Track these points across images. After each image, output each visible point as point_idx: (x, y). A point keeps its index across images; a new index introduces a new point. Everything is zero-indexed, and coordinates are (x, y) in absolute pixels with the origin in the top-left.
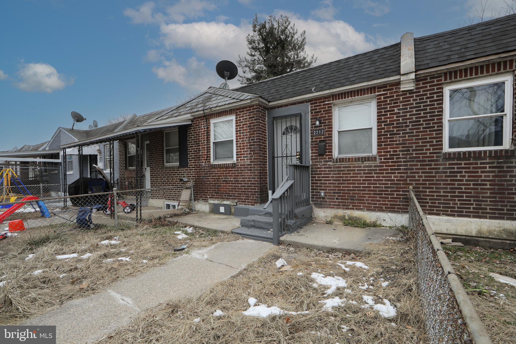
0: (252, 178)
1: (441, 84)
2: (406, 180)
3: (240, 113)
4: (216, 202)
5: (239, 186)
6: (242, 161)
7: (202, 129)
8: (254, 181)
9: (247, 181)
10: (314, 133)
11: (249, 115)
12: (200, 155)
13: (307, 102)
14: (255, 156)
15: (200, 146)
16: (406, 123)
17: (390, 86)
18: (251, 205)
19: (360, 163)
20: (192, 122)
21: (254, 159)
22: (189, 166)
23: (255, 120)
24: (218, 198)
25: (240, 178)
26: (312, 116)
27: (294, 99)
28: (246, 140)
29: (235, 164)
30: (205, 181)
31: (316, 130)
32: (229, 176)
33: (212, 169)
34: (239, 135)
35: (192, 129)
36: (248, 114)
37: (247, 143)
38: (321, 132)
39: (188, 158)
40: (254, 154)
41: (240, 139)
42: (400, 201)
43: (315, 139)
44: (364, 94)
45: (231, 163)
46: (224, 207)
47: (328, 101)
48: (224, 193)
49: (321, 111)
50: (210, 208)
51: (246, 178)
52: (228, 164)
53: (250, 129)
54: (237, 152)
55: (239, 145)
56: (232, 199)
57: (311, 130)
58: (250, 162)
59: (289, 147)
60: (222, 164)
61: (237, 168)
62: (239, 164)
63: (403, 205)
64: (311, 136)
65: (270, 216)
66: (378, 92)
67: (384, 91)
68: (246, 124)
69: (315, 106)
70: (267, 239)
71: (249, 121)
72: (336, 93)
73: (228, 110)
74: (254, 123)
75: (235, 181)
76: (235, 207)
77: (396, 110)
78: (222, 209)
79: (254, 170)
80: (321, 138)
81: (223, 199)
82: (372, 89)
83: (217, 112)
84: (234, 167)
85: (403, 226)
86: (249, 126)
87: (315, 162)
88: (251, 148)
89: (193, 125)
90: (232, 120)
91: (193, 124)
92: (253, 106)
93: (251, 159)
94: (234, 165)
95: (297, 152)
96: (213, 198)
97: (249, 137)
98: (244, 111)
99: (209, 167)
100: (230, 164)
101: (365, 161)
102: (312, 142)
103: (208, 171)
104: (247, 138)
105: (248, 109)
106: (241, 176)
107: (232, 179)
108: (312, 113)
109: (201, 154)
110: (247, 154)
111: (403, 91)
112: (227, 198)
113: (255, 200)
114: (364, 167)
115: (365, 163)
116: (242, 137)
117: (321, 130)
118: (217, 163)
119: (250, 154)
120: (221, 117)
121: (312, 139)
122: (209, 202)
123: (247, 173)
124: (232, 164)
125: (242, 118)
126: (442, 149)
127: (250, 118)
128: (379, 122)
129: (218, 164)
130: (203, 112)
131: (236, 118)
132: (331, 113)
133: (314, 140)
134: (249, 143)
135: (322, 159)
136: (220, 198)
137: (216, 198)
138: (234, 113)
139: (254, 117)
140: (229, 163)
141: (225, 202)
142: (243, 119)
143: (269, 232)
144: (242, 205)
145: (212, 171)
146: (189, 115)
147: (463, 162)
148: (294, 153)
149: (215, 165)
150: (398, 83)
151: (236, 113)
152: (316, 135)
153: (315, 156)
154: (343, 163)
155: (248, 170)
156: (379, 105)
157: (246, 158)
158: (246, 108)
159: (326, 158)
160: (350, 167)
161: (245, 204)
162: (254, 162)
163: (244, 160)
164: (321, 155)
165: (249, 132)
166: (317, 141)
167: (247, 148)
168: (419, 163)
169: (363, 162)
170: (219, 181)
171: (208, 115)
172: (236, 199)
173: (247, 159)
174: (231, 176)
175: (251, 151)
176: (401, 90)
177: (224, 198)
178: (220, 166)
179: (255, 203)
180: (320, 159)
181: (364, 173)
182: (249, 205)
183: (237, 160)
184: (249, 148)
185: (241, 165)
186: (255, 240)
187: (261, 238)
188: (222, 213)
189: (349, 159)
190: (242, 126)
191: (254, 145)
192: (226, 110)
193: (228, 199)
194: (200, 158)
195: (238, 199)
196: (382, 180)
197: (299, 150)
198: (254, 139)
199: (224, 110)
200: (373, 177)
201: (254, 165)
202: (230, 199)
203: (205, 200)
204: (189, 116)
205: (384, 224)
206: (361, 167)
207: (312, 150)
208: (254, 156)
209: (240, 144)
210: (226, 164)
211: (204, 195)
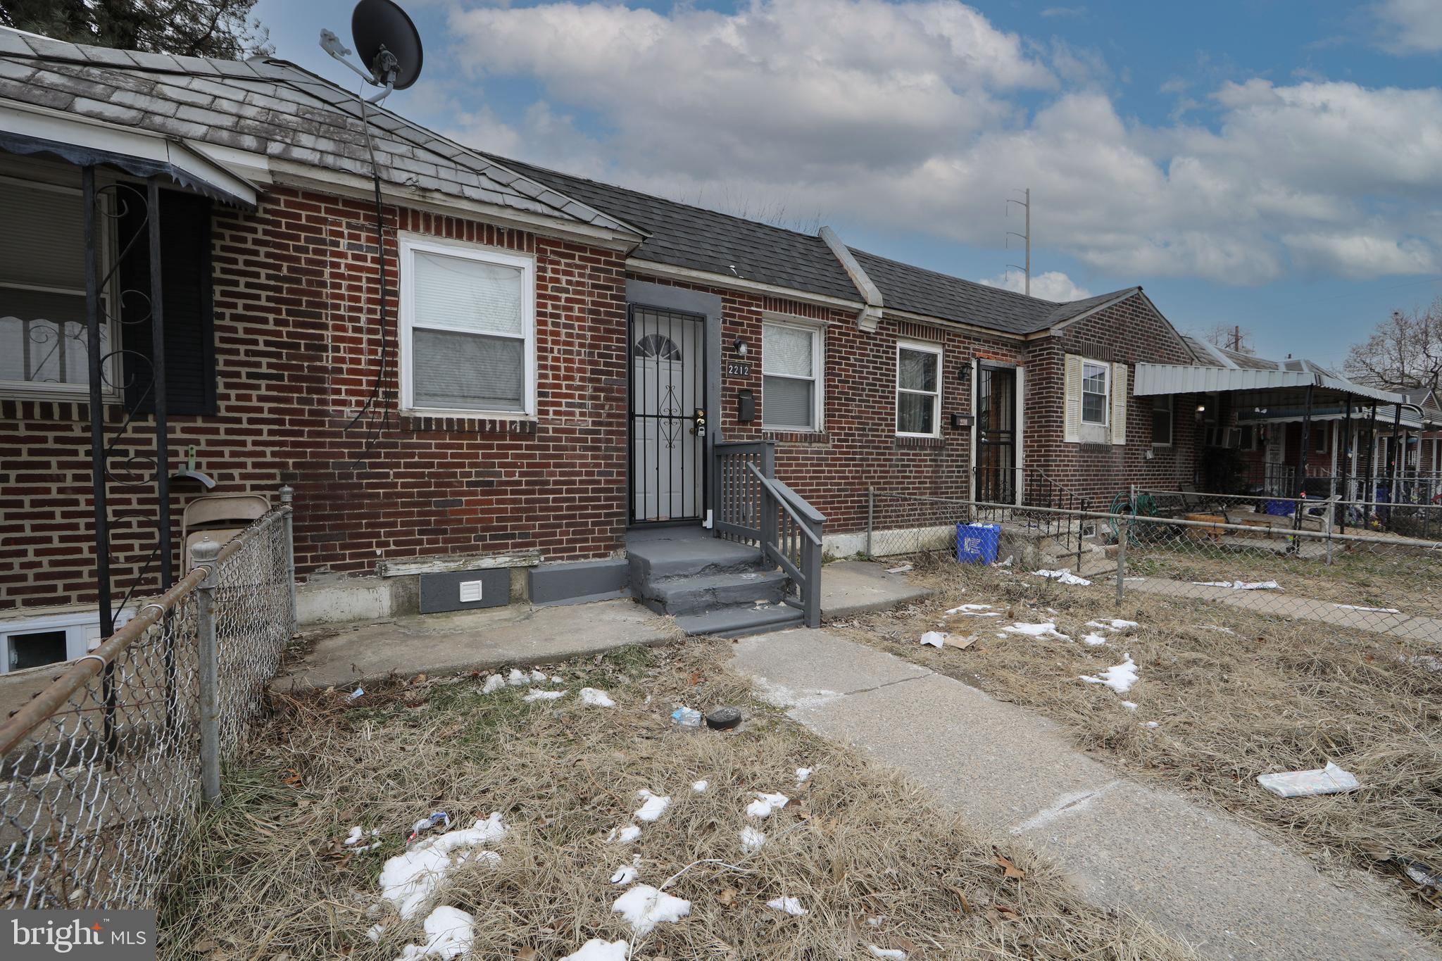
0: (600, 474)
1: (895, 336)
2: (861, 478)
3: (556, 258)
4: (437, 566)
5: (547, 500)
6: (564, 418)
7: (342, 255)
8: (607, 482)
9: (581, 482)
10: (729, 369)
11: (591, 277)
12: (324, 370)
13: (713, 291)
14: (611, 407)
15: (324, 327)
16: (862, 383)
17: (847, 316)
18: (594, 556)
19: (807, 444)
20: (260, 197)
21: (609, 415)
22: (223, 413)
23: (613, 297)
24: (444, 550)
25: (552, 474)
26: (725, 329)
27: (694, 274)
28: (579, 353)
29: (533, 424)
30: (360, 486)
31: (734, 364)
32: (502, 465)
33: (406, 433)
34: (550, 328)
35: (260, 236)
36: (588, 271)
37: (581, 362)
38: (744, 371)
39: (214, 374)
40: (606, 399)
41: (555, 342)
42: (855, 513)
43: (731, 383)
44: (814, 317)
45: (518, 419)
46: (480, 582)
47: (758, 306)
48: (474, 530)
49: (742, 324)
50: (395, 596)
51: (579, 474)
52: (503, 423)
53: (593, 320)
54: (540, 385)
55: (550, 363)
56: (515, 546)
57: (724, 362)
58: (594, 423)
59: (677, 392)
60: (472, 421)
61: (541, 439)
62: (550, 427)
63: (858, 518)
64: (723, 375)
65: (714, 574)
66: (833, 319)
67: (839, 321)
68: (582, 302)
69: (731, 308)
70: (783, 624)
71: (591, 294)
72: (772, 295)
73: (500, 225)
74: (611, 306)
75: (528, 483)
76: (533, 571)
77: (852, 361)
78: (471, 591)
79: (607, 449)
80: (742, 384)
81: (469, 550)
82: (824, 311)
83: (445, 214)
84: (530, 436)
85: (859, 554)
86: (591, 312)
87: (731, 437)
88: (599, 381)
89: (261, 214)
90: (519, 270)
91: (266, 211)
92: (607, 253)
93: (599, 415)
94: (528, 430)
95: (696, 410)
96: (412, 552)
97: (591, 346)
98: (573, 257)
99: (388, 426)
100: (512, 423)
101: (815, 442)
102: (724, 389)
103: (380, 445)
104: (582, 345)
105: (588, 254)
106: (556, 465)
107: (516, 478)
108: (724, 322)
109: (330, 365)
110: (581, 397)
111: (861, 331)
112: (486, 547)
113: (611, 539)
114: (813, 452)
115: (814, 445)
116: (563, 338)
117: (744, 365)
118: (445, 416)
119: (593, 398)
120: (464, 243)
121: (724, 382)
122: (390, 573)
123: (582, 459)
124: (523, 423)
125: (564, 278)
126: (894, 431)
127: (594, 286)
128: (829, 372)
129: (450, 421)
130: (371, 186)
131: (540, 269)
132: (760, 333)
133: (727, 385)
134: (591, 363)
135: (745, 430)
136: (454, 550)
137: (423, 552)
138: (530, 249)
139: (610, 288)
140: (508, 419)
141: (488, 562)
142: (569, 282)
143: (758, 608)
144: (560, 562)
145: (405, 446)
146: (262, 164)
147: (912, 452)
148: (689, 412)
149: (428, 420)
150: (855, 315)
151: (539, 250)
152: (733, 376)
153: (731, 423)
154: (781, 444)
155: (586, 449)
156: (830, 343)
157: (577, 411)
158: (581, 248)
159: (750, 431)
160: (791, 452)
161: (569, 558)
162: (610, 424)
163: (572, 414)
164: (742, 422)
165: (591, 329)
166: (733, 390)
167: (582, 379)
168: (875, 451)
169: (811, 443)
170: (449, 485)
171: (390, 210)
172: (533, 544)
173: (582, 414)
174: (514, 465)
175: (596, 389)
176: (861, 328)
177: (476, 548)
178: (458, 429)
179: (607, 547)
180: (740, 430)
181: (812, 465)
182: (586, 557)
183: (541, 412)
184: (591, 380)
185: (555, 430)
186: (758, 633)
187: (769, 626)
188: (471, 606)
189: (792, 435)
190: (563, 303)
191: (610, 373)
192: (493, 223)
193: (495, 549)
194: (322, 380)
195: (541, 544)
196: (834, 478)
197: (700, 405)
198: (610, 357)
199: (486, 221)
200: (823, 472)
201: (608, 433)
202: (506, 546)
203: (361, 565)
204: (255, 166)
205: (838, 554)
206: (806, 452)
207: (725, 409)
208: (607, 407)
209: (556, 359)
210: (493, 422)
211: (343, 547)
